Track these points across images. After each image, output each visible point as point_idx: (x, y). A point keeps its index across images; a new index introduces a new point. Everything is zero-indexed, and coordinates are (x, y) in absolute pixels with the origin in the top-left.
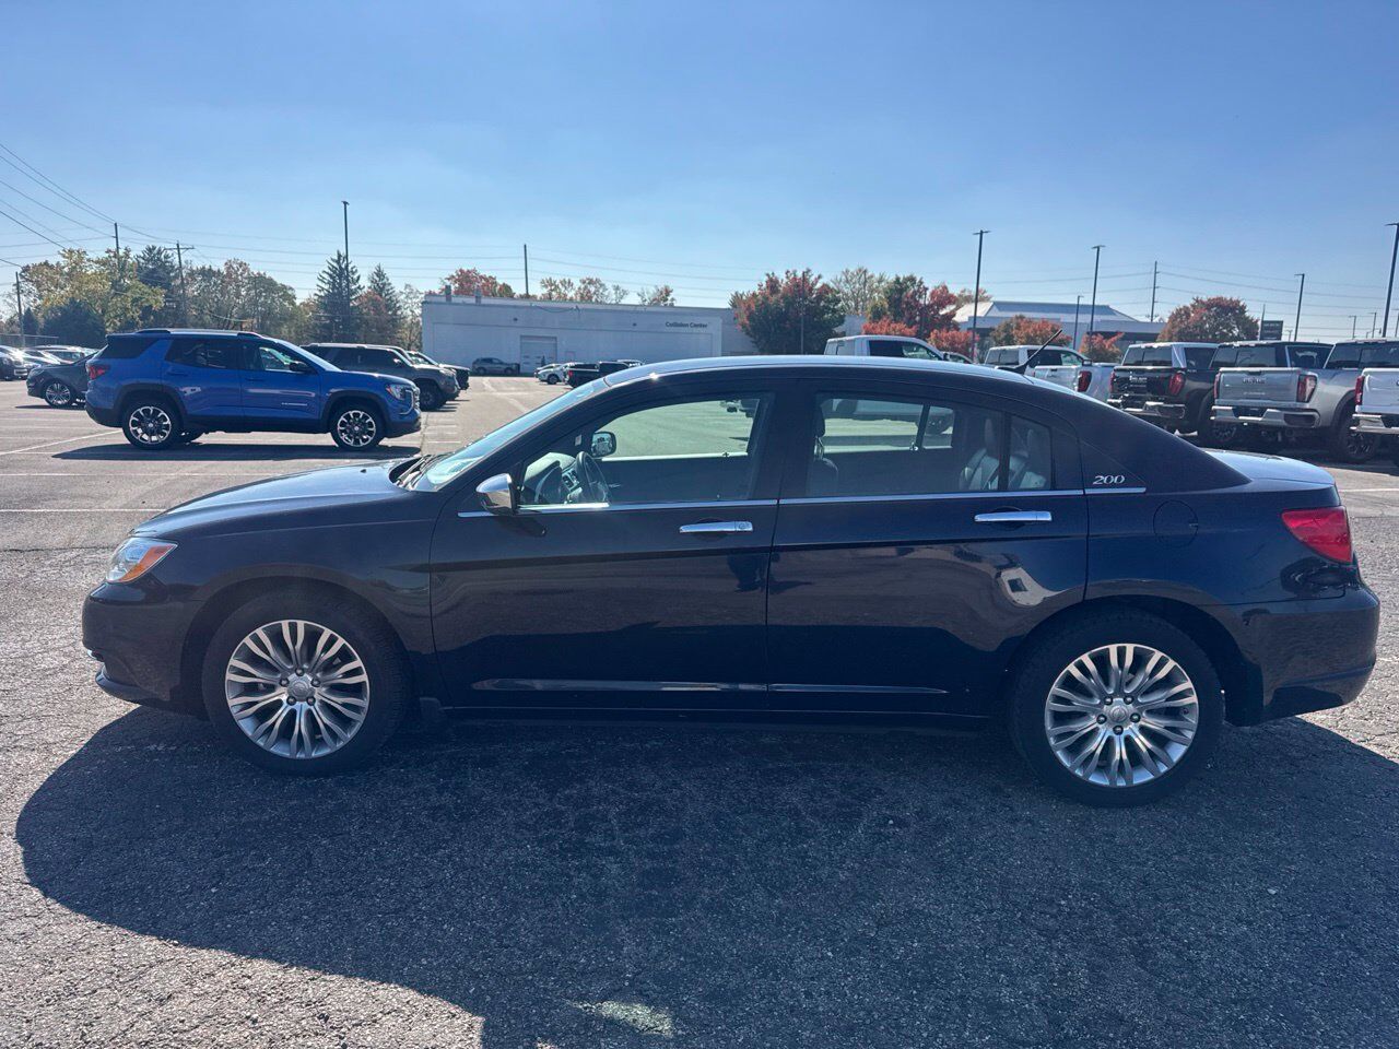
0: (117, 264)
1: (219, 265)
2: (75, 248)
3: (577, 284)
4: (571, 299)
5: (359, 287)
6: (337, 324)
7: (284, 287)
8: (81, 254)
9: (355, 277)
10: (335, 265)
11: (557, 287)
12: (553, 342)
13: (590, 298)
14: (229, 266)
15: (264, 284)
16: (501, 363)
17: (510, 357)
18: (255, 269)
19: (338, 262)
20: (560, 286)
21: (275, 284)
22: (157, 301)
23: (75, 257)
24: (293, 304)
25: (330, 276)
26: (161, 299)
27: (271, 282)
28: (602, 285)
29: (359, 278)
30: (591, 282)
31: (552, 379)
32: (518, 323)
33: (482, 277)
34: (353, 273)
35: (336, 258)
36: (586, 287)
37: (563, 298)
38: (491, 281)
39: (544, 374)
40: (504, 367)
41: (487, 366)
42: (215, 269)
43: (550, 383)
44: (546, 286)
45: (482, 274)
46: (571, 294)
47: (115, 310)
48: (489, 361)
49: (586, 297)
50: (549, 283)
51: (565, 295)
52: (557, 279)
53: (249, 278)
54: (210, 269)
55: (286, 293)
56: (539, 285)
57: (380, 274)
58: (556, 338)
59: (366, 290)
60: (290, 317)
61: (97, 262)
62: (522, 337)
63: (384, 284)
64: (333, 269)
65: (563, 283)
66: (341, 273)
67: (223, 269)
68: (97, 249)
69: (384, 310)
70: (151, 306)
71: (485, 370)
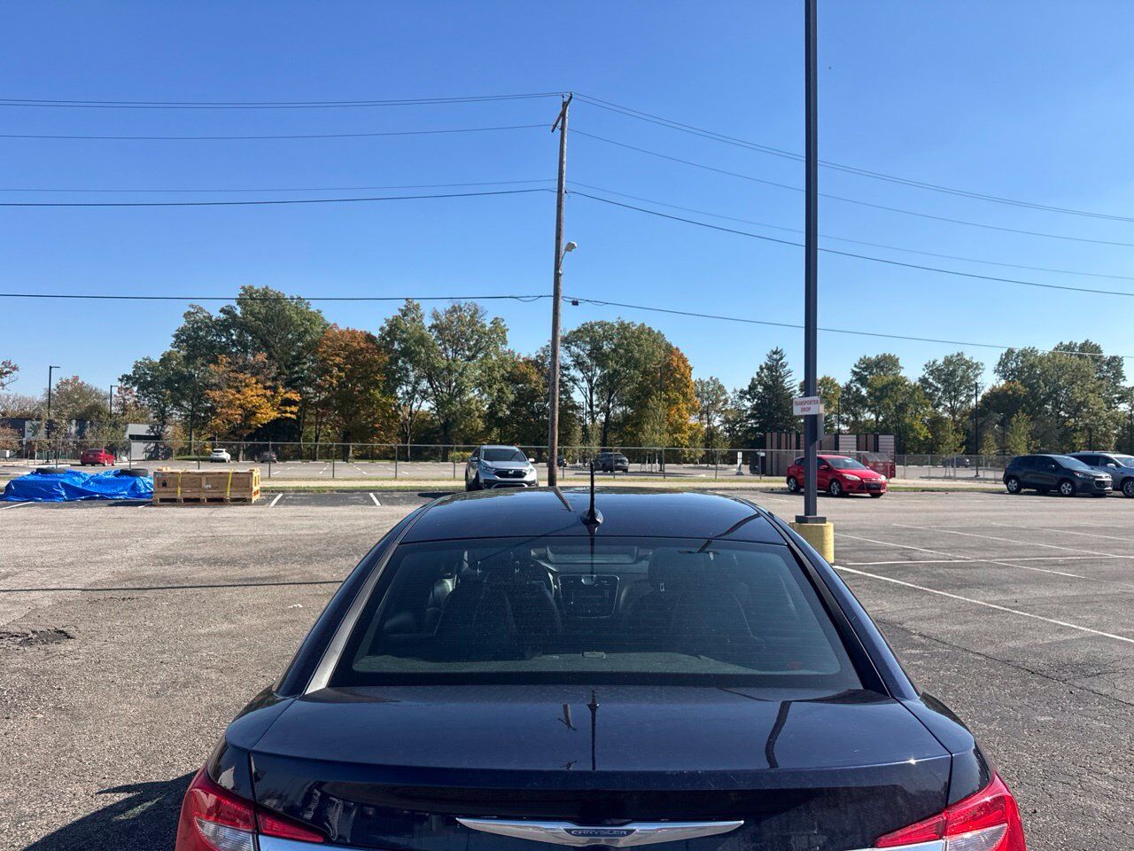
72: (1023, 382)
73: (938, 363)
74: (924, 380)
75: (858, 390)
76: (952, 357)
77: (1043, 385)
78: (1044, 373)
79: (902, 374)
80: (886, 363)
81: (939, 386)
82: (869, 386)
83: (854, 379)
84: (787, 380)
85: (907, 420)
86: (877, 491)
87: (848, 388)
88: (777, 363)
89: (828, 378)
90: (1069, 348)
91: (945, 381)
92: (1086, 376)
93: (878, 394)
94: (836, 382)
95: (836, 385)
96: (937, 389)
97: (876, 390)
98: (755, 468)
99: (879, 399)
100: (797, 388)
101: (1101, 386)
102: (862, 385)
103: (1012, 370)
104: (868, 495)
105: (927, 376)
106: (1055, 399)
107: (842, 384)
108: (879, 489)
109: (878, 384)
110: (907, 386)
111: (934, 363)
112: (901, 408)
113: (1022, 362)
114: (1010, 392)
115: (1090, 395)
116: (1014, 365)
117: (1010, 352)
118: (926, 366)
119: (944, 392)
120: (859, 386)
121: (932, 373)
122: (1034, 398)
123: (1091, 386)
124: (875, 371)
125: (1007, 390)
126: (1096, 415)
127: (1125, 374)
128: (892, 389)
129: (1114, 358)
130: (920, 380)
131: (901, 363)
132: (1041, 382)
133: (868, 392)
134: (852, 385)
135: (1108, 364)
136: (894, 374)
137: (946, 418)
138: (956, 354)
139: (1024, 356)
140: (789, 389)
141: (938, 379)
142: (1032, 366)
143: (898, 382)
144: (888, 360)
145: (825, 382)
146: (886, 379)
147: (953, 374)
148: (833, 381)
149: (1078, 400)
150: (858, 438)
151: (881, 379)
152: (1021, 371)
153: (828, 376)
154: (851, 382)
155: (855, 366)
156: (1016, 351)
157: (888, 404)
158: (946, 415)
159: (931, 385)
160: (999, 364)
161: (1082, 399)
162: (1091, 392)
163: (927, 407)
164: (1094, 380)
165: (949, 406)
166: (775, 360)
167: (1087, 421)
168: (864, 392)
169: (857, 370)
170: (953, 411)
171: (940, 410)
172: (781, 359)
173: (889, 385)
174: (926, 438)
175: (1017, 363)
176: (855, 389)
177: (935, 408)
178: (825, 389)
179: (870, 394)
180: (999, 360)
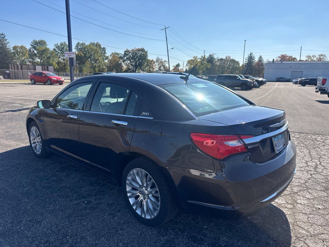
0: (203, 59)
1: (224, 58)
2: (195, 56)
3: (317, 56)
4: (315, 61)
5: (255, 61)
6: (248, 70)
7: (237, 62)
8: (197, 57)
9: (254, 58)
10: (250, 56)
11: (311, 57)
12: (302, 73)
13: (321, 60)
14: (226, 57)
15: (233, 61)
16: (285, 79)
17: (288, 77)
18: (231, 58)
19: (250, 55)
20: (312, 57)
21: (236, 61)
22: (209, 66)
23: (195, 58)
24: (239, 65)
25: (248, 58)
26: (210, 66)
27: (235, 61)
28: (325, 56)
29: (255, 58)
30: (322, 55)
31: (296, 83)
32: (291, 68)
33: (288, 56)
34: (254, 57)
35: (250, 54)
36: (320, 57)
37: (313, 61)
38: (291, 57)
39: (294, 81)
40: (285, 80)
41: (280, 79)
42: (223, 58)
43: (296, 84)
44: (307, 57)
45: (288, 55)
46: (315, 59)
47: (201, 69)
48: (281, 78)
49: (320, 59)
50: (309, 57)
51: (313, 60)
52: (311, 55)
53: (230, 60)
54: (222, 59)
55: (238, 63)
56: (305, 57)
57: (261, 57)
58: (303, 71)
59: (256, 61)
60: (238, 68)
61: (199, 59)
62: (292, 71)
63: (261, 60)
64: (249, 57)
65: (313, 56)
66: (251, 58)
67: (225, 59)
68: (199, 56)
69: (260, 66)
70: (208, 67)
71: (280, 80)
72: (83, 52)
73: (58, 44)
74: (54, 50)
75: (33, 51)
76: (63, 43)
77: (88, 54)
78: (88, 50)
79: (48, 47)
80: (42, 43)
81: (59, 52)
82: (38, 50)
83: (32, 47)
84: (8, 45)
85: (51, 62)
86: (62, 83)
87: (30, 50)
88: (3, 39)
89: (23, 46)
90: (93, 44)
91: (61, 50)
92: (98, 52)
93: (41, 53)
94: (26, 48)
95: (26, 49)
96: (59, 53)
97: (40, 51)
98: (5, 77)
99: (41, 55)
100: (12, 49)
101: (101, 55)
102: (35, 50)
103: (79, 49)
104: (58, 84)
105: (55, 48)
106: (91, 58)
107: (28, 49)
108: (62, 82)
109: (41, 49)
110: (50, 51)
111: (57, 44)
112: (49, 58)
113: (82, 46)
114: (80, 55)
115: (99, 57)
116: (80, 47)
117: (78, 43)
118: (55, 45)
119: (61, 54)
120: (33, 50)
121: (57, 47)
122: (86, 57)
123: (99, 55)
124: (38, 45)
125: (79, 55)
126: (101, 63)
127: (106, 52)
128: (45, 52)
129: (104, 48)
130: (53, 49)
131: (47, 43)
132: (87, 53)
133: (37, 52)
134: (31, 49)
135: (103, 49)
136: (45, 47)
137: (62, 62)
138: (64, 42)
139: (82, 45)
140: (9, 49)
141: (59, 49)
142: (85, 48)
143: (47, 50)
144: (43, 42)
145: (22, 47)
146: (43, 48)
147: (63, 48)
148: (25, 47)
149: (96, 58)
150: (42, 67)
151: (42, 48)
152: (82, 49)
153: (23, 45)
154: (31, 48)
155: (32, 43)
156: (80, 43)
157: (44, 57)
158: (62, 61)
159: (57, 51)
160: (76, 47)
161: (97, 58)
162: (99, 56)
163: (57, 58)
164: (100, 53)
165: (63, 58)
166: (2, 37)
167: (99, 65)
168: (36, 52)
169: (33, 44)
170: (64, 60)
171: (60, 59)
172: (4, 37)
173: (44, 50)
174: (57, 68)
175: (80, 46)
176: (32, 51)
177: (58, 58)
178: (22, 50)
179: (38, 53)
180: (76, 45)
